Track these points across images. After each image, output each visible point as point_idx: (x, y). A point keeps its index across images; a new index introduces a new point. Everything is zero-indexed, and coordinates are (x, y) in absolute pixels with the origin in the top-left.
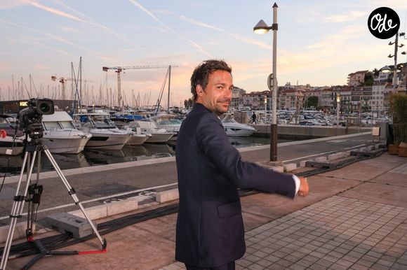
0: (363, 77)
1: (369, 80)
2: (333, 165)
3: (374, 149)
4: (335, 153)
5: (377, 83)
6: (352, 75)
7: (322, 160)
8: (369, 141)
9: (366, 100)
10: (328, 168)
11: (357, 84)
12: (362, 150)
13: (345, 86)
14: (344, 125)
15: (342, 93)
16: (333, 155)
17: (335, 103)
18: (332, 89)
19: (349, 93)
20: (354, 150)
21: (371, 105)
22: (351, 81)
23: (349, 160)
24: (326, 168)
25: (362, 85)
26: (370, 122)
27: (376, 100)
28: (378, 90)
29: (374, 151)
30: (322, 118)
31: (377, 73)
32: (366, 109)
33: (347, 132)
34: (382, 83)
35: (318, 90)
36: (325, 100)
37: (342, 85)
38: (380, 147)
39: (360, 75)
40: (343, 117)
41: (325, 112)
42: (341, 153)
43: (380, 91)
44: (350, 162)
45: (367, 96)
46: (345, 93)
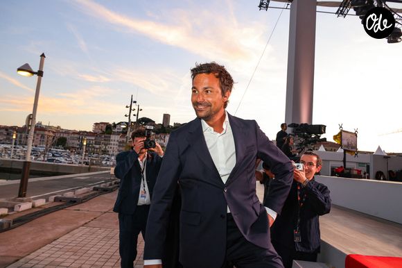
0: (105, 127)
1: (109, 130)
2: (79, 199)
3: (111, 185)
4: (80, 188)
5: (115, 133)
6: (96, 124)
7: (69, 195)
8: (107, 178)
9: (106, 145)
10: (75, 202)
11: (100, 132)
12: (102, 186)
13: (90, 132)
14: (87, 164)
15: (88, 138)
16: (80, 190)
17: (81, 145)
18: (79, 133)
19: (93, 138)
20: (97, 186)
21: (109, 149)
22: (95, 129)
23: (92, 195)
24: (73, 202)
25: (103, 133)
26: (108, 163)
27: (113, 146)
28: (115, 138)
29: (111, 187)
30: (69, 157)
31: (115, 125)
32: (105, 152)
33: (89, 170)
34: (118, 133)
35: (67, 132)
36: (73, 141)
37: (88, 131)
38: (115, 183)
39: (103, 125)
40: (87, 158)
41: (72, 152)
42: (85, 188)
43: (116, 139)
44: (93, 196)
45: (106, 142)
46: (90, 138)
